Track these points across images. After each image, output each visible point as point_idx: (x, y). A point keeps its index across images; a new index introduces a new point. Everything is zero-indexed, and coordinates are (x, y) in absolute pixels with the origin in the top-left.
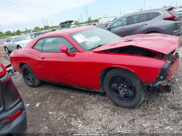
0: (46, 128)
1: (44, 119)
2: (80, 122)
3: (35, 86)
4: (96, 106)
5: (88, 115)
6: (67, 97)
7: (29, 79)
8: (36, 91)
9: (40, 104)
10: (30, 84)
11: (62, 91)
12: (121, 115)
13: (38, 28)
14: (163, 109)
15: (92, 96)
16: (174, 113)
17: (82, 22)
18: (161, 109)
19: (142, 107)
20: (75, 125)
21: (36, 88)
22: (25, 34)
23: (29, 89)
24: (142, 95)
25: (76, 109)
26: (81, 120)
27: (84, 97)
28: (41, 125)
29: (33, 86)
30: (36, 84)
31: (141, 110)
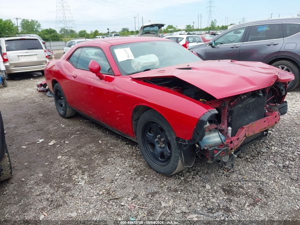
0: (41, 175)
1: (46, 164)
2: (86, 177)
3: (66, 116)
4: (121, 161)
5: (103, 171)
6: (94, 140)
7: (62, 105)
8: (64, 124)
9: (55, 142)
10: (62, 112)
11: (96, 131)
12: (145, 181)
13: (128, 29)
14: (210, 188)
15: (128, 147)
16: (221, 198)
17: (200, 28)
18: (208, 187)
19: (182, 178)
20: (77, 180)
21: (66, 120)
22: (104, 38)
23: (57, 119)
24: (178, 157)
25: (93, 159)
26: (89, 176)
27: (116, 145)
28: (38, 170)
29: (64, 116)
30: (68, 114)
31: (177, 182)
